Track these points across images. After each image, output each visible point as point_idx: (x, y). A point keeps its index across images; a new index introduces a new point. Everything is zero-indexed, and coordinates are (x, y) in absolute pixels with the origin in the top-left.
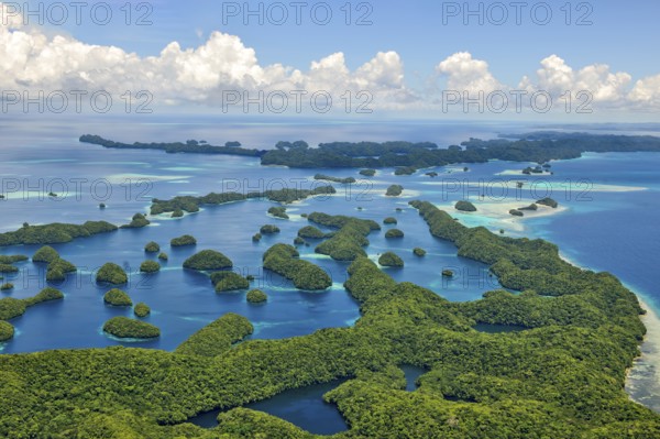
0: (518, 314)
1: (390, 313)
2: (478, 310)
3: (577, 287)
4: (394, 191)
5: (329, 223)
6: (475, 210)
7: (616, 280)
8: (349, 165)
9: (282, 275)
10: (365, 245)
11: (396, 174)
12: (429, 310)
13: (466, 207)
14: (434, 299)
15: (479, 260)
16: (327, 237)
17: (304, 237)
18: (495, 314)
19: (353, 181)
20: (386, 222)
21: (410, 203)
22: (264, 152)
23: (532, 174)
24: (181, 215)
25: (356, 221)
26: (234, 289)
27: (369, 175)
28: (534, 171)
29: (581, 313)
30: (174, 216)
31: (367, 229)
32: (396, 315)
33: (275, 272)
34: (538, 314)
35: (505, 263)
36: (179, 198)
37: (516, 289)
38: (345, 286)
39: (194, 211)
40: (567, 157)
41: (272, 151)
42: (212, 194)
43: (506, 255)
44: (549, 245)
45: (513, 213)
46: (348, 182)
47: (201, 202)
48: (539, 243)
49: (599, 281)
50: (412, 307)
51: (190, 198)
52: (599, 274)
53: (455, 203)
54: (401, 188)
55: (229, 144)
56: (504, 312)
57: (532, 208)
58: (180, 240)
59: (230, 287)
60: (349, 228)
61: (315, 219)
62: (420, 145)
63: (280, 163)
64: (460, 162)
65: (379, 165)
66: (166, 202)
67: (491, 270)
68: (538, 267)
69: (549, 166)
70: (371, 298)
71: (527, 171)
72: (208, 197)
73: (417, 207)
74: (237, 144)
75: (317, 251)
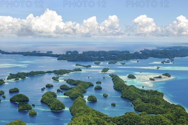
0: (135, 122)
1: (80, 121)
2: (119, 120)
3: (165, 111)
4: (105, 70)
5: (74, 83)
6: (135, 78)
7: (183, 108)
8: (91, 60)
9: (47, 104)
10: (85, 92)
11: (109, 63)
12: (97, 120)
13: (132, 77)
14: (101, 115)
15: (129, 99)
16: (71, 89)
17: (62, 89)
18: (126, 122)
19: (90, 66)
20: (97, 83)
21: (110, 75)
22: (60, 55)
23: (165, 63)
24: (18, 79)
25: (84, 83)
26: (25, 109)
27: (97, 64)
28: (166, 62)
29: (162, 122)
30: (15, 80)
31: (88, 85)
32: (82, 122)
33: (45, 103)
34: (143, 122)
35: (138, 100)
36: (19, 73)
37: (140, 111)
38: (70, 109)
39: (23, 78)
40: (182, 56)
41: (63, 55)
42: (32, 71)
43: (139, 97)
44: (159, 93)
45: (151, 79)
46: (88, 67)
47: (27, 75)
48: (156, 92)
49: (175, 109)
50: (90, 119)
51: (23, 73)
52: (176, 106)
53: (128, 75)
54: (108, 69)
55: (48, 52)
56: (129, 121)
57: (160, 77)
58: (13, 90)
59: (24, 109)
60: (79, 85)
61: (69, 82)
62: (123, 52)
63: (65, 60)
64: (137, 59)
65: (103, 60)
66: (14, 74)
67: (133, 103)
68: (152, 102)
69: (173, 60)
70: (77, 114)
71: (163, 62)
72: (30, 73)
73: (112, 77)
74: (51, 52)
75: (65, 95)
